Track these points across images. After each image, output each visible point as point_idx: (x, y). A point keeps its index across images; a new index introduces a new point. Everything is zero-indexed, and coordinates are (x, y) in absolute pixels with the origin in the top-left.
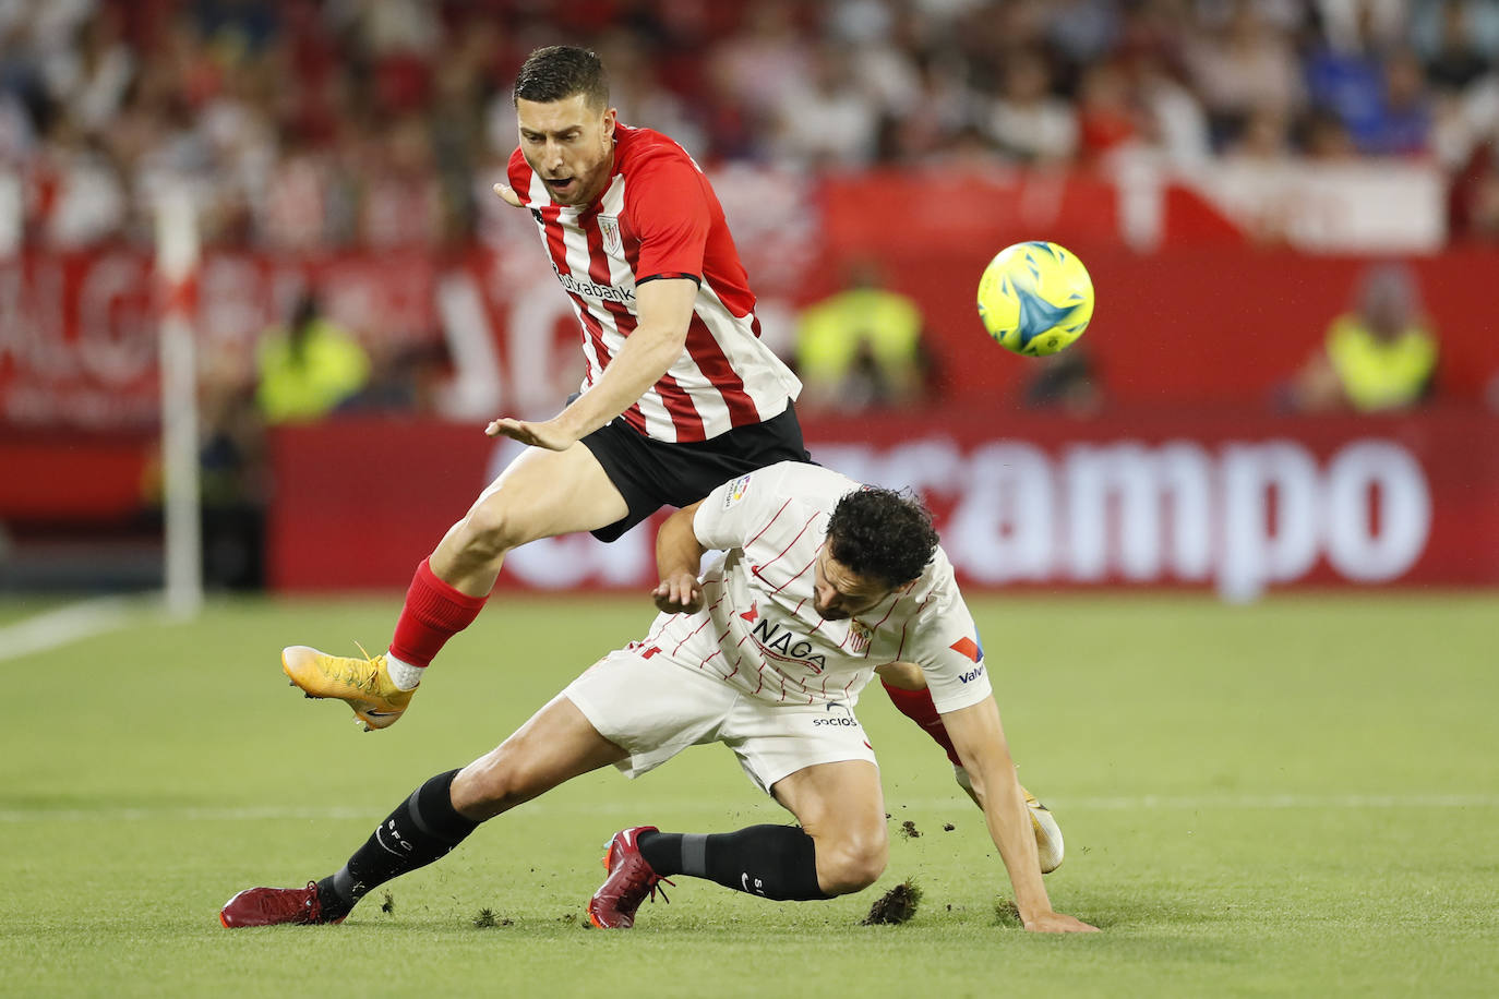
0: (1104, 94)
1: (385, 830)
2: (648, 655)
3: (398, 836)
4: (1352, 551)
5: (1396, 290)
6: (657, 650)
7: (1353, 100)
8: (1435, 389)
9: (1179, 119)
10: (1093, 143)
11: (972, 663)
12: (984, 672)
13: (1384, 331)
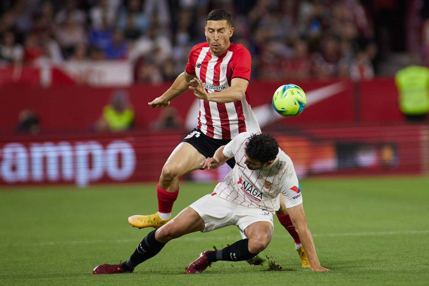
0: (31, 42)
1: (139, 247)
2: (213, 195)
3: (142, 248)
4: (113, 171)
5: (123, 97)
6: (215, 194)
7: (103, 43)
8: (134, 125)
9: (54, 49)
10: (29, 57)
11: (297, 193)
12: (301, 195)
13: (119, 109)
